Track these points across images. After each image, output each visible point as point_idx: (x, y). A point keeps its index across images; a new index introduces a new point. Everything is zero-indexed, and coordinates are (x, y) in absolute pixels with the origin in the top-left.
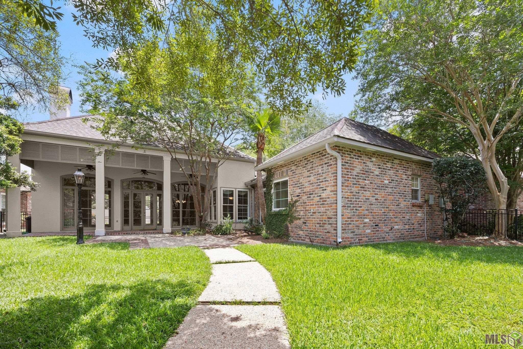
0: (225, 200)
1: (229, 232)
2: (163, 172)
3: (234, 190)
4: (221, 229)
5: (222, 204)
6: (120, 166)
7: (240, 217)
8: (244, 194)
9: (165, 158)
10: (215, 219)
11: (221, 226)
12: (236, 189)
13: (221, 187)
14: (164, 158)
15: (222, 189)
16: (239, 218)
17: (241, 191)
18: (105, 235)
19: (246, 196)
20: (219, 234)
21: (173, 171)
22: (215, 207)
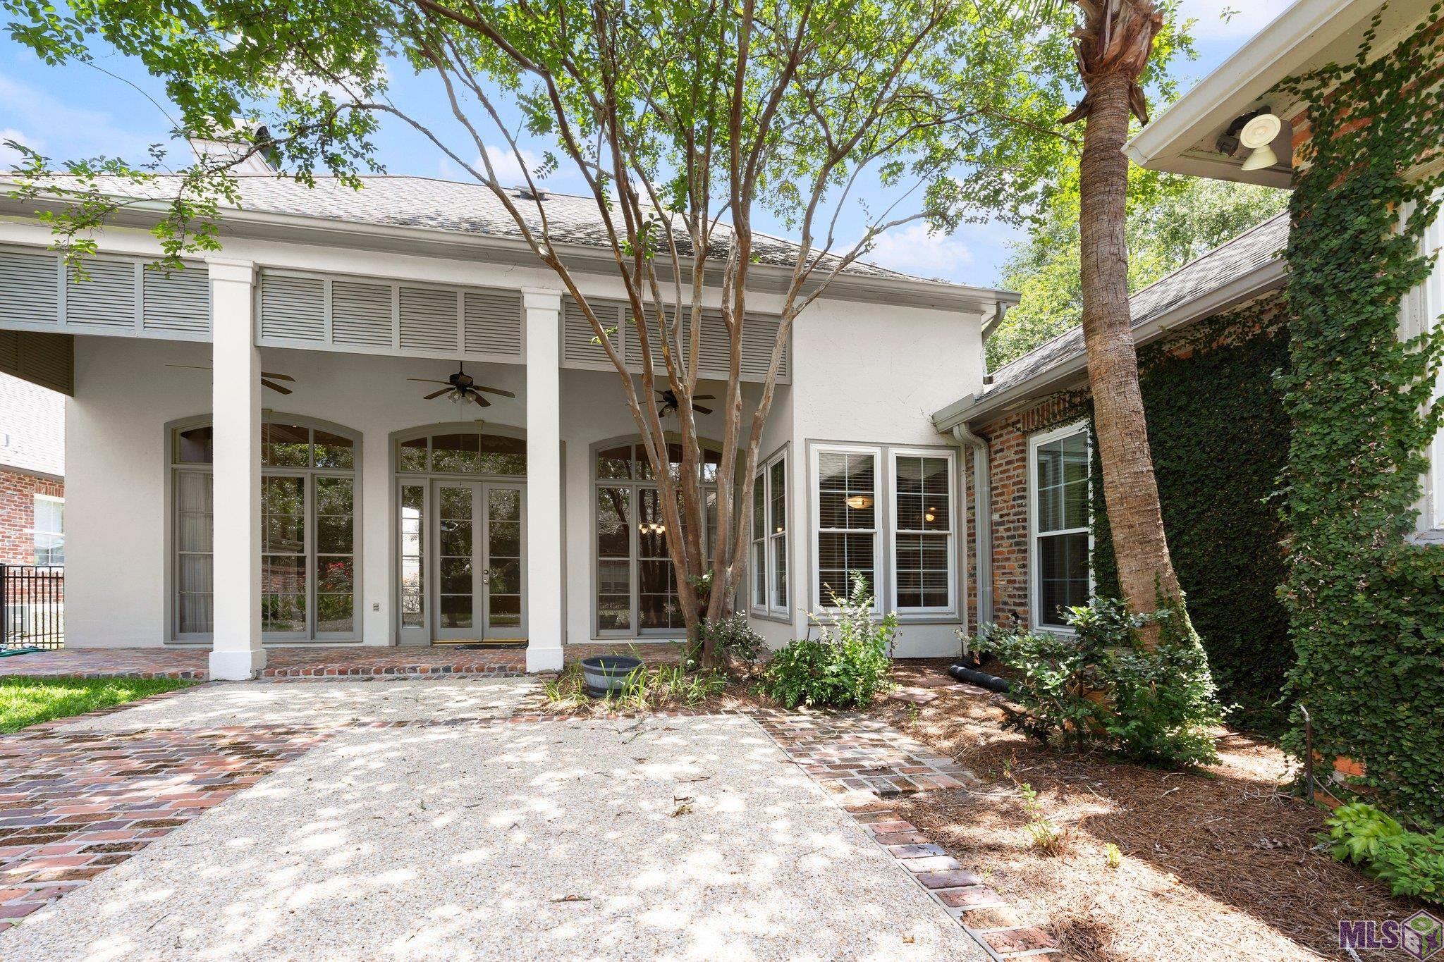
0: (831, 508)
1: (866, 693)
2: (524, 367)
3: (876, 452)
4: (818, 675)
5: (816, 528)
6: (327, 345)
7: (909, 591)
8: (931, 473)
9: (532, 300)
10: (782, 601)
11: (817, 653)
12: (885, 446)
13: (809, 442)
14: (528, 301)
15: (816, 449)
16: (903, 601)
17: (916, 460)
18: (256, 678)
19: (938, 481)
20: (801, 700)
21: (570, 365)
22: (781, 542)
